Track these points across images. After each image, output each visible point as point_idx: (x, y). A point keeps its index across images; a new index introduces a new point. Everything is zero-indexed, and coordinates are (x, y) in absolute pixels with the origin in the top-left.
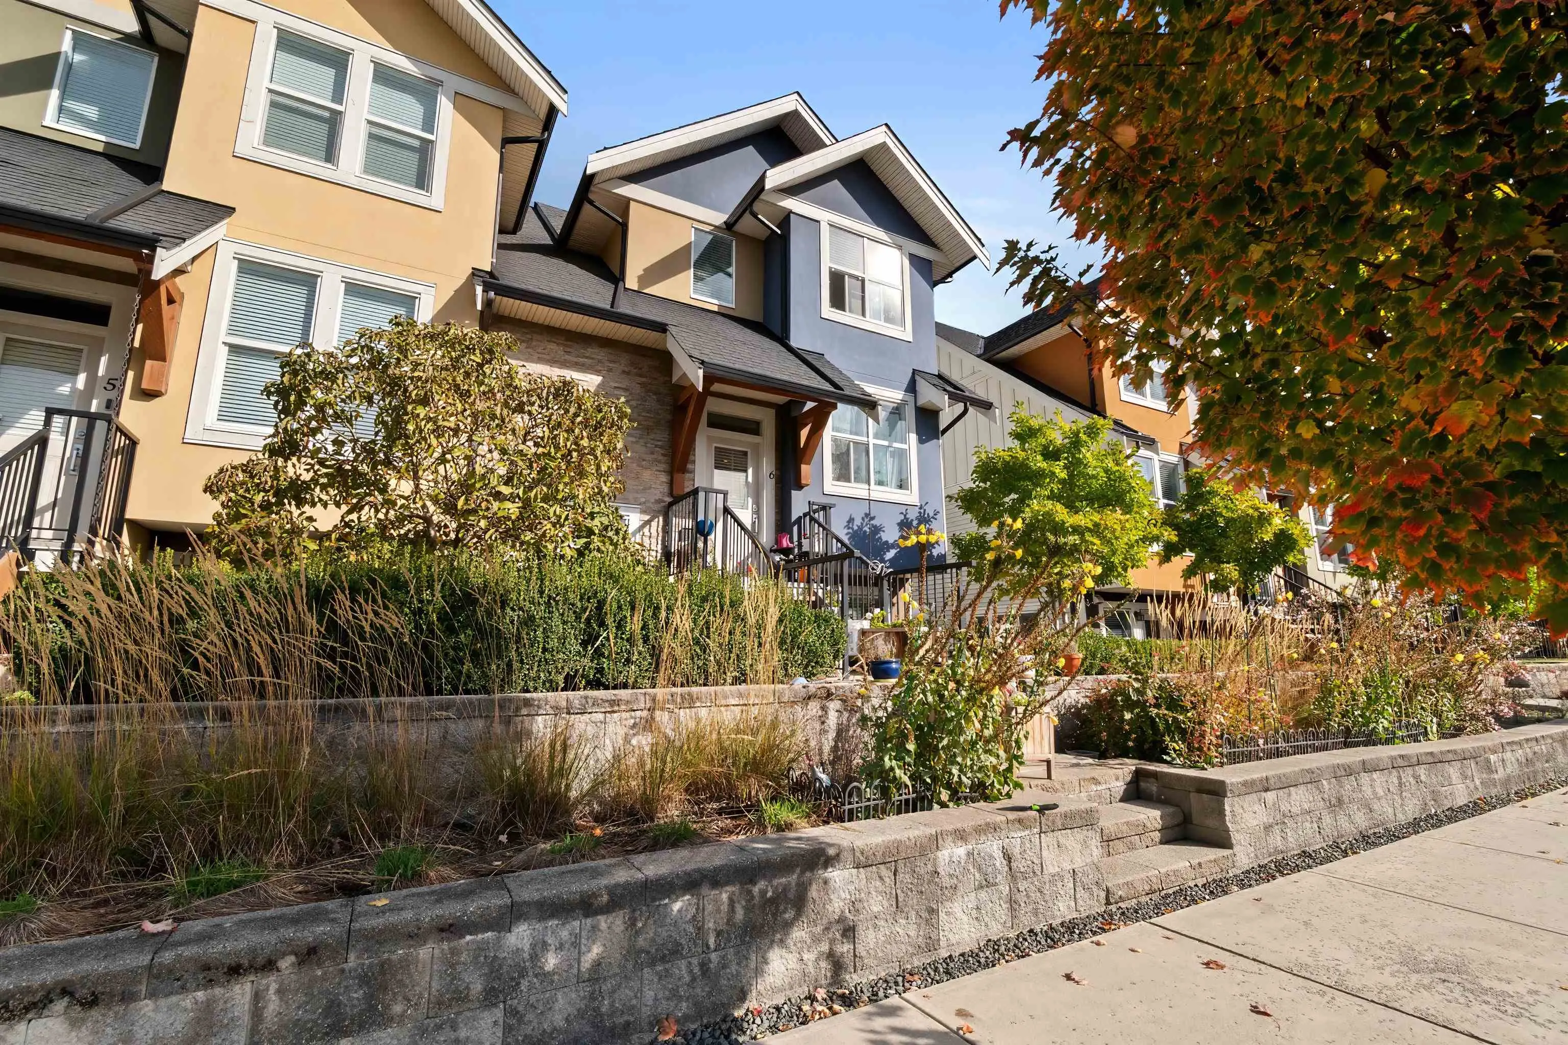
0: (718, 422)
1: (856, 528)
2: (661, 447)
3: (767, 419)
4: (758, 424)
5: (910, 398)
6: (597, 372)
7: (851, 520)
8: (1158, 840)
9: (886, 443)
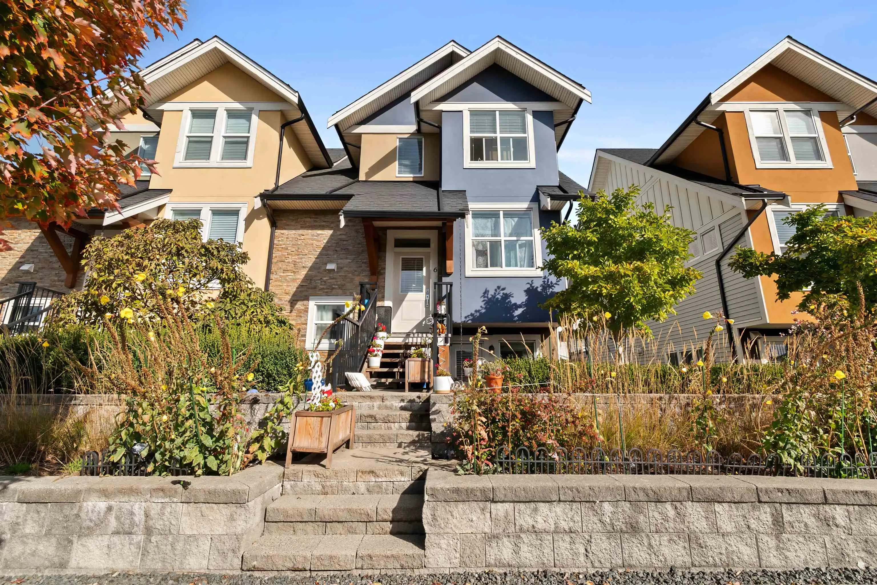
0: (400, 243)
1: (490, 296)
2: (365, 263)
3: (433, 236)
4: (429, 240)
5: (535, 205)
6: (330, 229)
7: (486, 292)
8: (389, 530)
9: (515, 238)
